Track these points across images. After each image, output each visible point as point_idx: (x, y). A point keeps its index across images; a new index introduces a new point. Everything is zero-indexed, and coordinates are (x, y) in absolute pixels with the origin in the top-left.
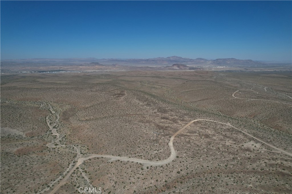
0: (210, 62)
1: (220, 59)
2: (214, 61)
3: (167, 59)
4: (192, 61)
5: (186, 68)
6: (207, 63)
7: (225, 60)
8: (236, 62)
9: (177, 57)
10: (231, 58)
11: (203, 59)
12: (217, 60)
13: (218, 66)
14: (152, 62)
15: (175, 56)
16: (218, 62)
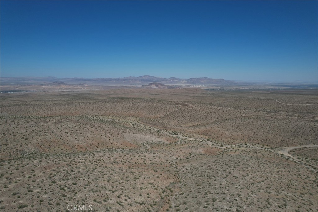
0: (184, 81)
1: (194, 78)
2: (188, 80)
3: (139, 78)
4: (166, 81)
5: (165, 87)
6: (181, 82)
7: (198, 79)
8: (210, 81)
9: (149, 76)
10: (205, 78)
11: (176, 79)
12: (191, 79)
13: (194, 85)
14: (123, 81)
15: (147, 76)
16: (192, 81)
